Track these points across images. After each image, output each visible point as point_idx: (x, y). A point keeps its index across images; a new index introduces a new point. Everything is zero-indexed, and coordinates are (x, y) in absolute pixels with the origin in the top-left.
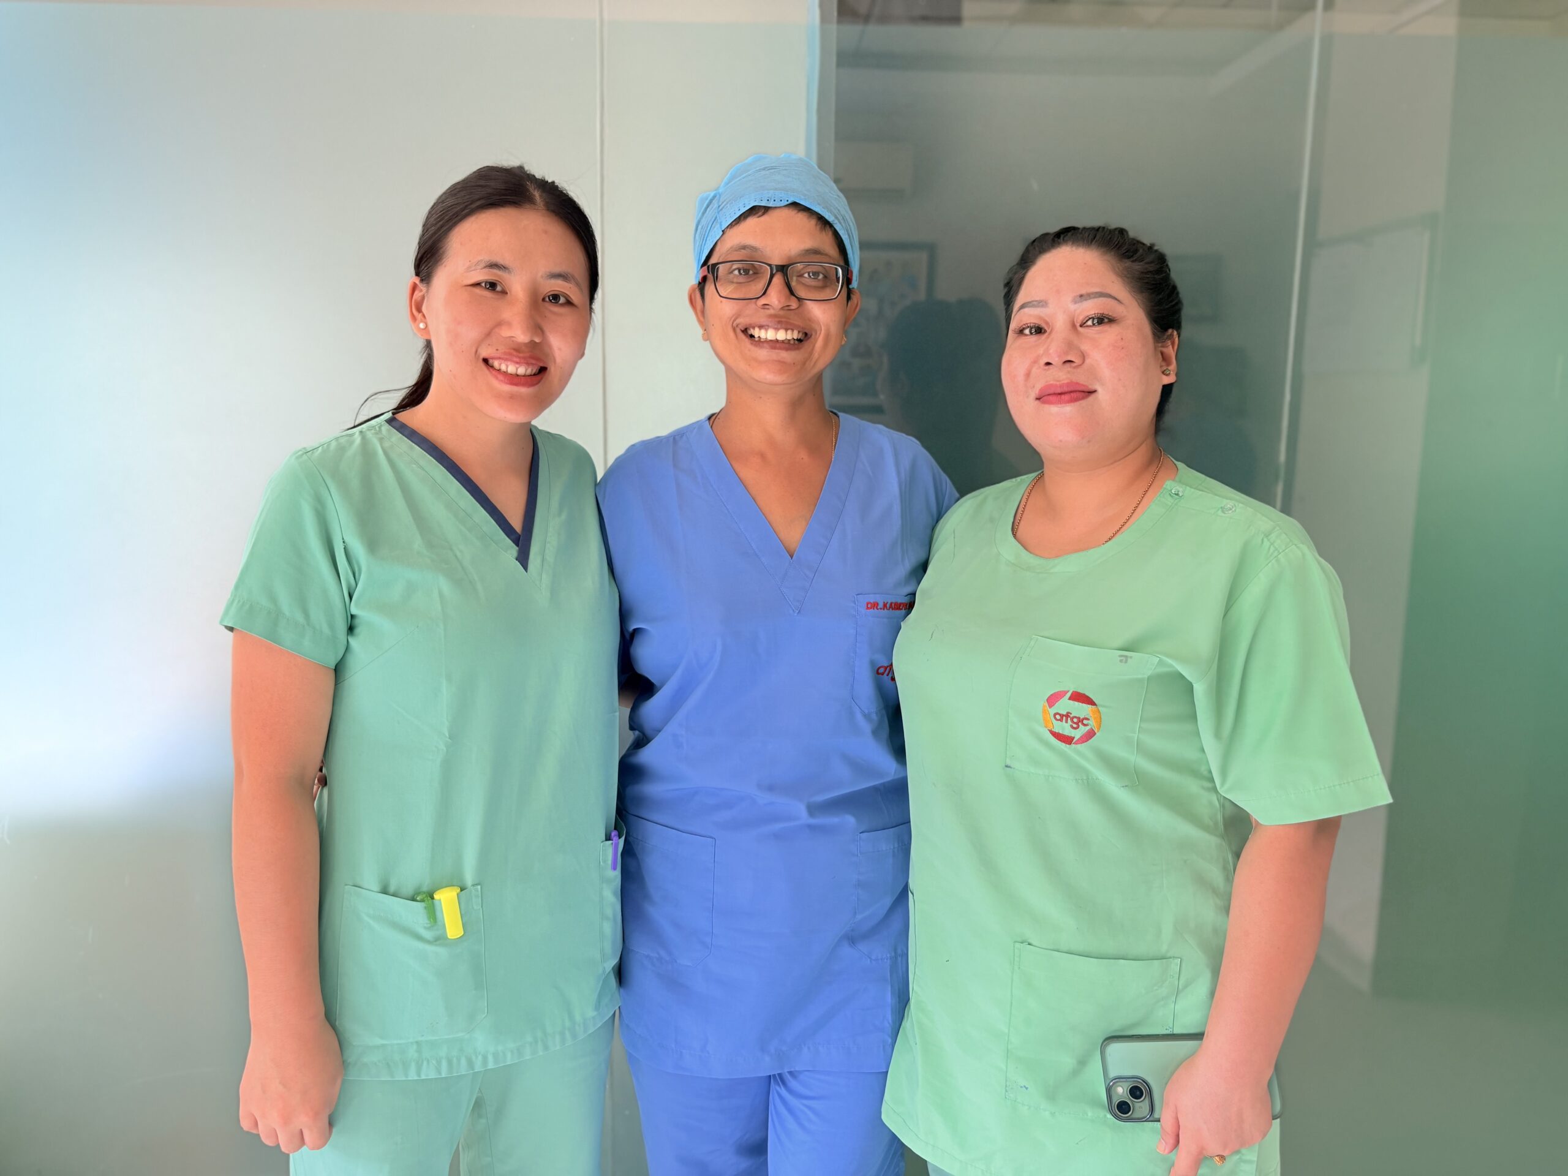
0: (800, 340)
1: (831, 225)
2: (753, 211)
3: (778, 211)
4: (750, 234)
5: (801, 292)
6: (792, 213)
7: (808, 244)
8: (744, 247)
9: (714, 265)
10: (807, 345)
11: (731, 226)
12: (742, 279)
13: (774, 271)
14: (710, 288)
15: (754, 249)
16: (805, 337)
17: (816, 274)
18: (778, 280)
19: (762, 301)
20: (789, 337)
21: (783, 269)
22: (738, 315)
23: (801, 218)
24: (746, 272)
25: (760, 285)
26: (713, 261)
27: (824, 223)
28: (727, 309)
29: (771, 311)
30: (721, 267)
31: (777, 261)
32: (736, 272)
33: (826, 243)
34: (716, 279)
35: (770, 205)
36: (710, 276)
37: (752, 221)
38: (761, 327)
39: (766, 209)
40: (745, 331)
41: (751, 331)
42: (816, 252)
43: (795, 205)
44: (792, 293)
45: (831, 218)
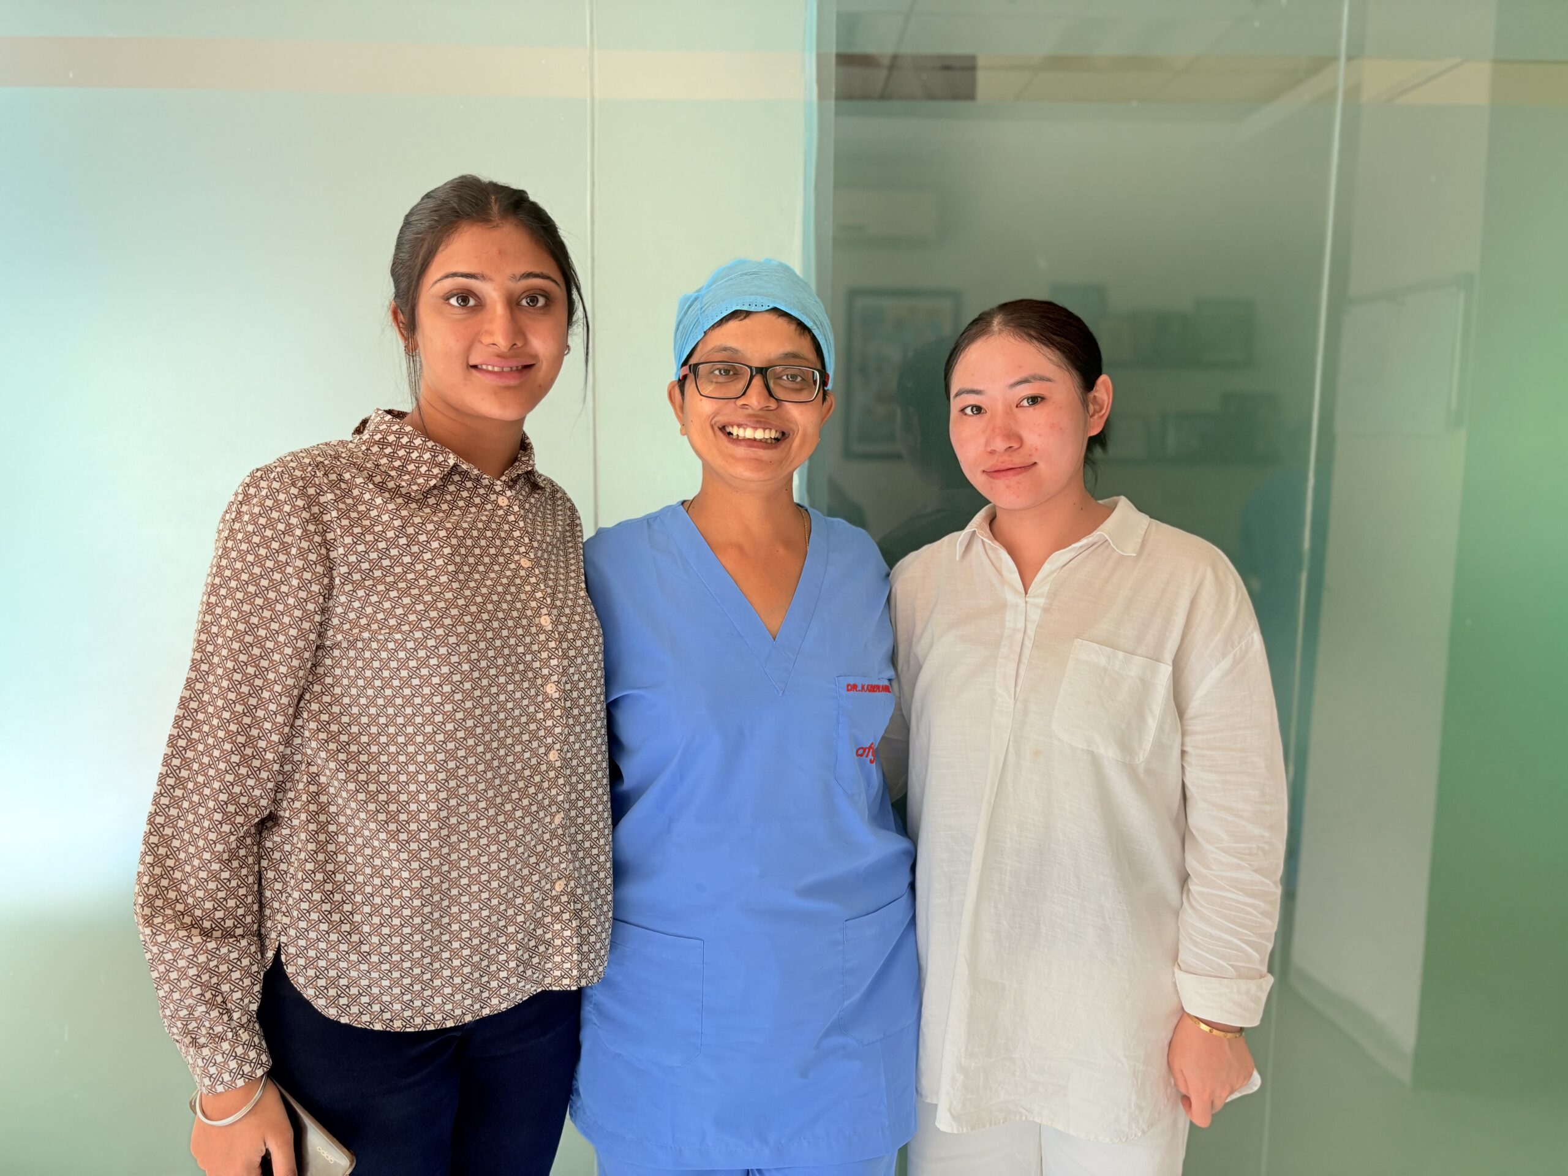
0: (777, 439)
1: (809, 331)
2: (735, 315)
3: (759, 315)
4: (731, 336)
5: (779, 393)
6: (772, 318)
7: (788, 348)
8: (725, 349)
9: (696, 365)
10: (783, 445)
11: (713, 327)
12: (721, 379)
13: (754, 374)
14: (690, 386)
15: (736, 351)
16: (783, 437)
17: (793, 377)
18: (757, 381)
19: (740, 402)
20: (767, 436)
21: (762, 371)
22: (716, 414)
23: (781, 322)
24: (727, 372)
25: (740, 385)
26: (693, 361)
27: (802, 328)
28: (706, 407)
29: (750, 411)
30: (701, 367)
31: (756, 364)
32: (717, 372)
33: (804, 347)
34: (696, 376)
35: (752, 309)
36: (692, 376)
37: (733, 324)
38: (739, 426)
39: (748, 314)
40: (723, 428)
41: (729, 429)
42: (794, 356)
43: (775, 310)
44: (771, 394)
45: (809, 324)
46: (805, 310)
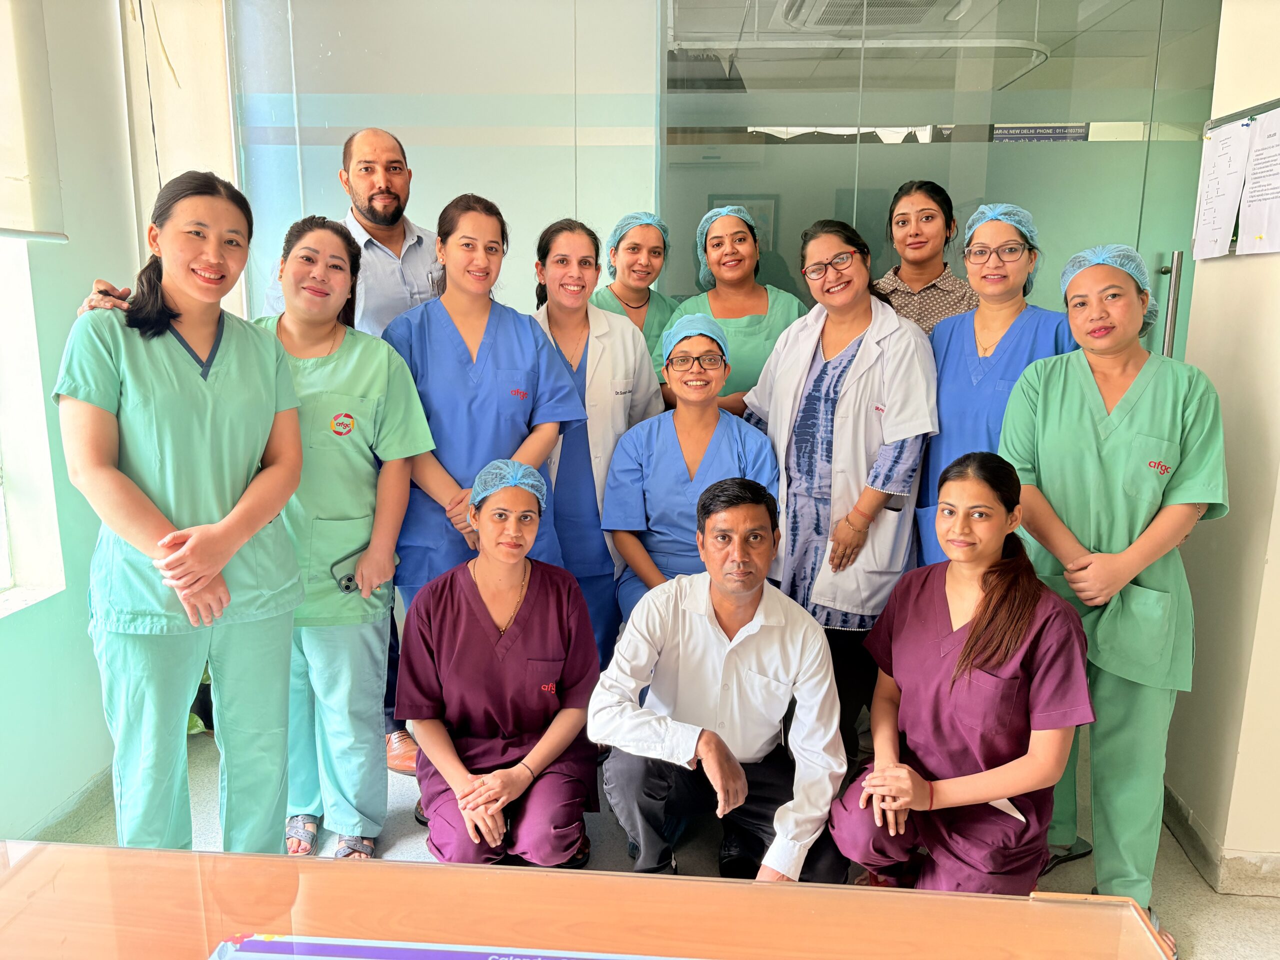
0: (706, 385)
1: (716, 341)
2: (685, 338)
3: (694, 338)
4: (685, 346)
5: (705, 367)
6: (700, 337)
7: (707, 348)
8: (682, 352)
9: (672, 359)
10: (708, 387)
11: (677, 344)
12: (682, 363)
13: (695, 359)
14: (670, 368)
16: (707, 383)
17: (711, 359)
18: (696, 362)
19: (691, 371)
20: (702, 384)
21: (698, 358)
22: (682, 377)
23: (704, 339)
24: (684, 360)
25: (689, 365)
26: (670, 358)
27: (713, 340)
28: (677, 374)
29: (694, 374)
30: (674, 360)
31: (695, 356)
32: (680, 361)
33: (714, 347)
34: (672, 364)
35: (692, 335)
36: (670, 364)
37: (685, 342)
38: (690, 381)
39: (690, 337)
40: (685, 383)
42: (711, 351)
43: (701, 334)
44: (702, 367)
45: (715, 338)
46: (713, 333)
